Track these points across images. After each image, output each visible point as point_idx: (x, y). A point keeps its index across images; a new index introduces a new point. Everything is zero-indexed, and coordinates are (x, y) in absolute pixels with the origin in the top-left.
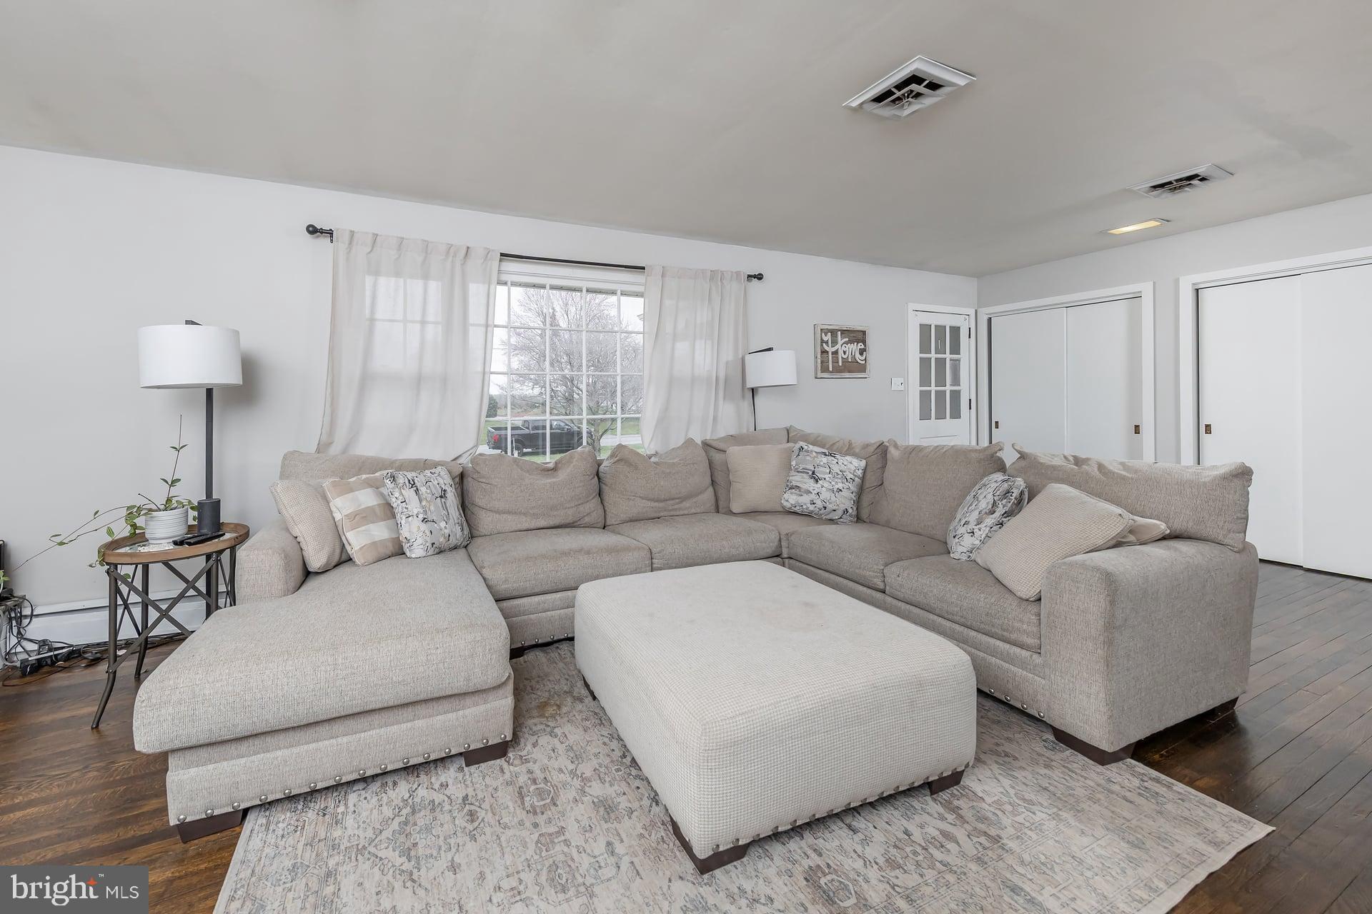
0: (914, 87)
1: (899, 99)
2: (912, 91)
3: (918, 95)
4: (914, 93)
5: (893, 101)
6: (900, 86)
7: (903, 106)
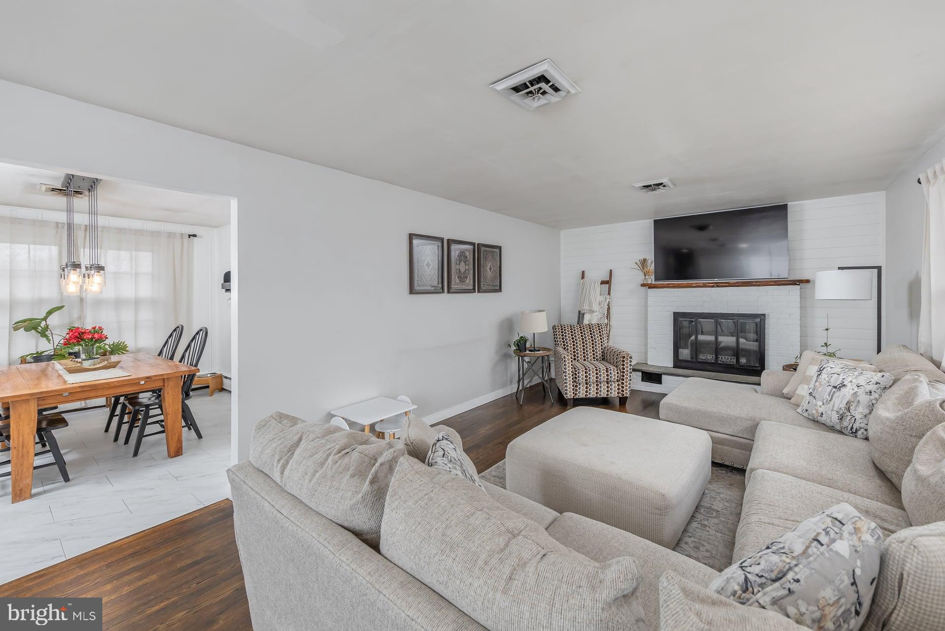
0: (543, 85)
1: (531, 92)
2: (540, 88)
3: (544, 93)
4: (541, 91)
5: (528, 93)
6: (532, 83)
7: (534, 99)
